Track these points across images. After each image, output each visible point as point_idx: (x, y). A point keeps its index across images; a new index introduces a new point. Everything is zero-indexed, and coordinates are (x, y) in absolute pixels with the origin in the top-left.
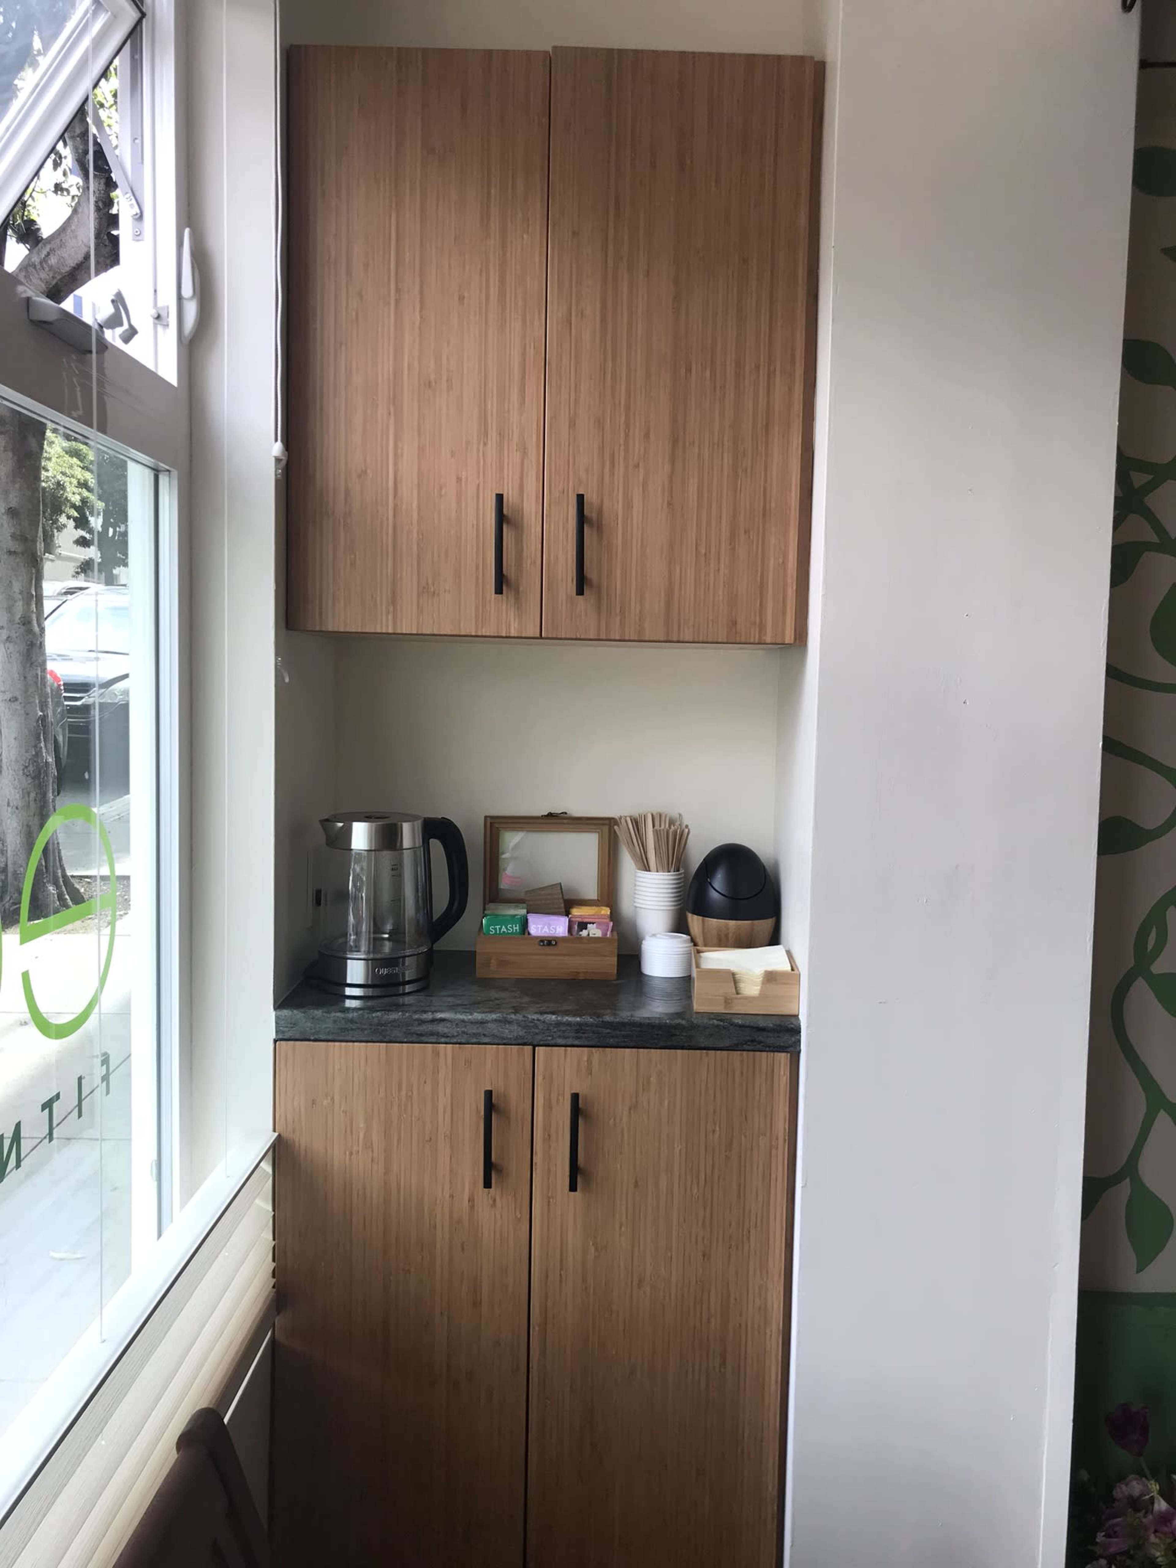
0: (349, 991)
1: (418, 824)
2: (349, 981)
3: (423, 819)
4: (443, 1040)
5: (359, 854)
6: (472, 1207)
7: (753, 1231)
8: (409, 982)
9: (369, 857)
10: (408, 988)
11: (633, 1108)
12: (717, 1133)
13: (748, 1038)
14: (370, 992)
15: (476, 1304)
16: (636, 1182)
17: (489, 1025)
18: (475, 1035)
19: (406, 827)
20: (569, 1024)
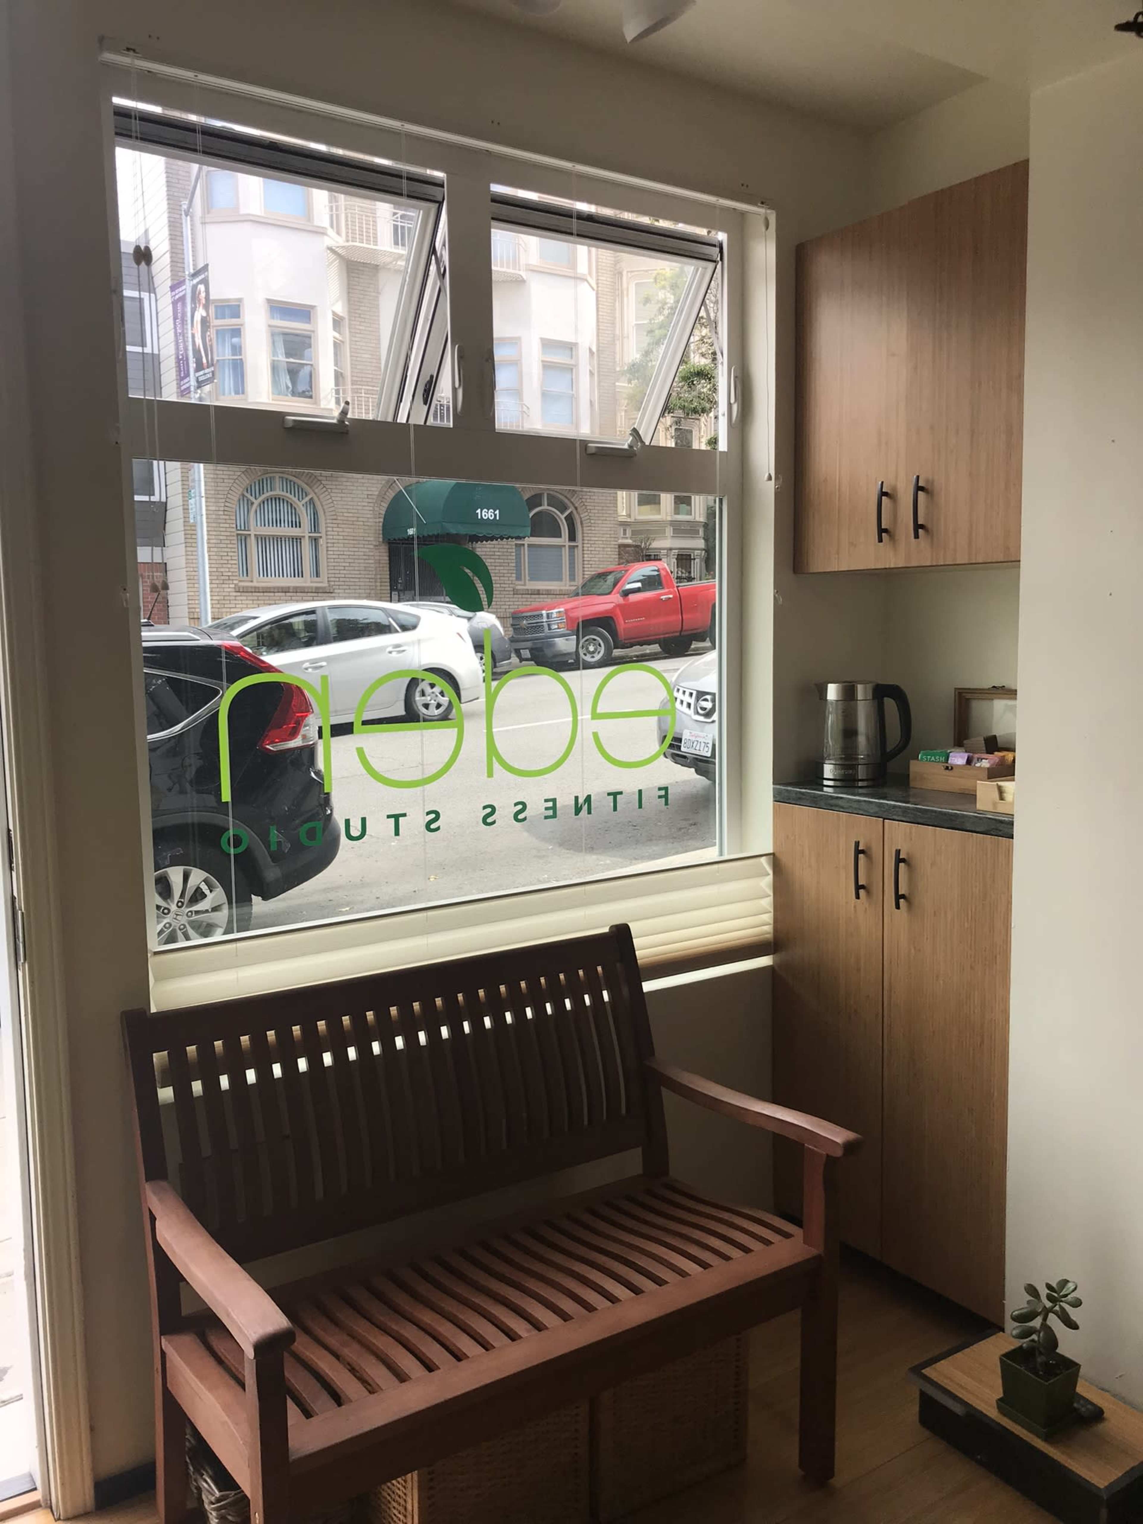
0: (826, 783)
1: (870, 687)
2: (825, 777)
3: (874, 684)
4: (842, 810)
5: (832, 703)
6: (855, 911)
7: (998, 957)
8: (861, 780)
9: (836, 704)
10: (860, 784)
11: (933, 864)
12: (978, 888)
13: (993, 827)
14: (838, 784)
15: (859, 970)
16: (935, 912)
17: (862, 803)
18: (856, 809)
19: (860, 688)
20: (900, 807)
